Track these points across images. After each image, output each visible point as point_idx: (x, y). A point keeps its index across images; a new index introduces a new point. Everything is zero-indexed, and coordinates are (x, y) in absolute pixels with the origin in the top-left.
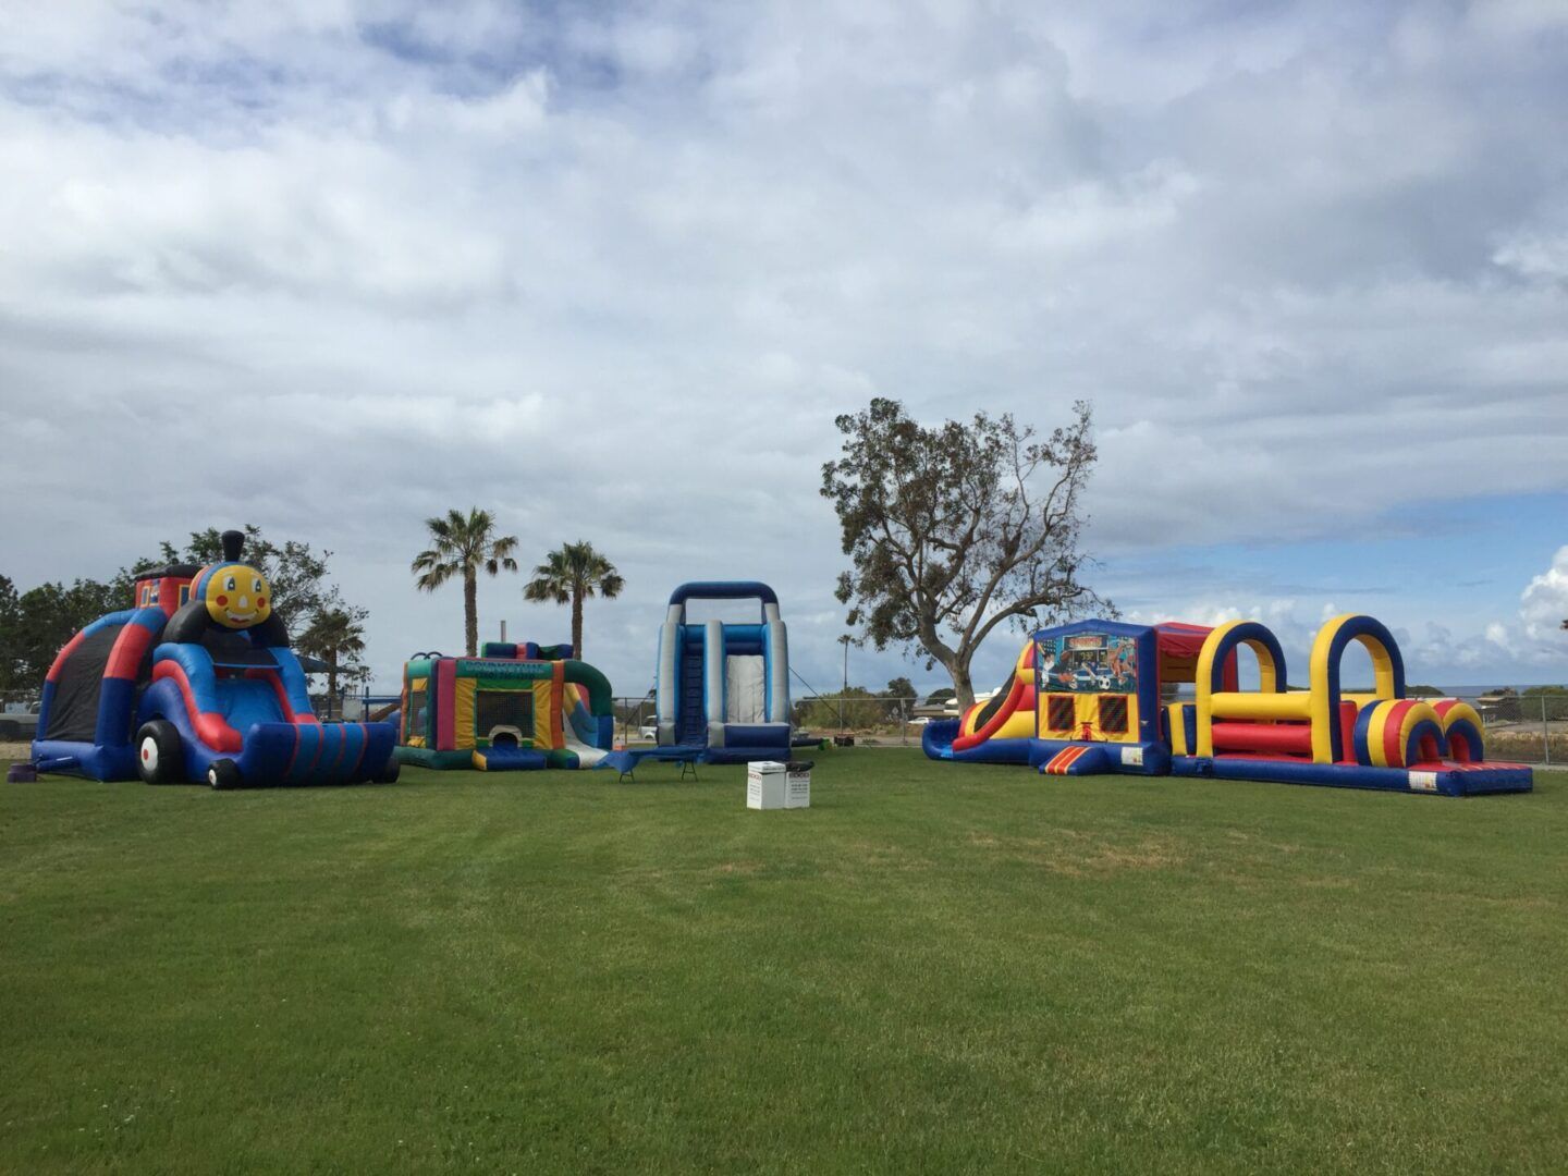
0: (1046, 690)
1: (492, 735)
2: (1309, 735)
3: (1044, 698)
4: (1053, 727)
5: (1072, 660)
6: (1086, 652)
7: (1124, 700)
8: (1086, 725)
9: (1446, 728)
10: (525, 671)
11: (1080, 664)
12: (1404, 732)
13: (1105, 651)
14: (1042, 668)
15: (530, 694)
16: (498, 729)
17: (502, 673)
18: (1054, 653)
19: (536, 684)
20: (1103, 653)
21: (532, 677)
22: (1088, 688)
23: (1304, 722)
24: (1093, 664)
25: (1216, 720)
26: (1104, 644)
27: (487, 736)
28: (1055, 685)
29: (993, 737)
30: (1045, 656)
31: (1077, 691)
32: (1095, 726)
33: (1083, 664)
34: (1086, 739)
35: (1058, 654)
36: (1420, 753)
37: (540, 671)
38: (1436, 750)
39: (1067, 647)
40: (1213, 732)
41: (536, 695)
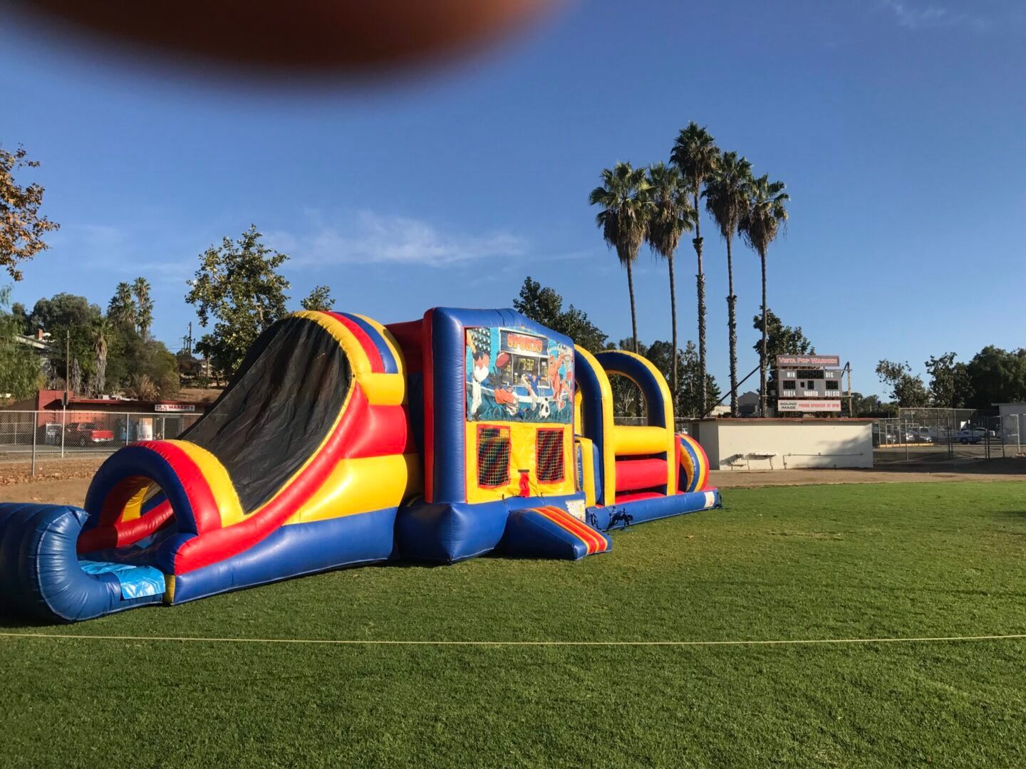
0: (476, 417)
4: (484, 481)
5: (510, 369)
6: (527, 357)
13: (545, 360)
18: (489, 353)
20: (544, 364)
22: (526, 414)
24: (534, 378)
30: (476, 357)
31: (513, 418)
33: (524, 378)
35: (494, 357)
39: (504, 347)
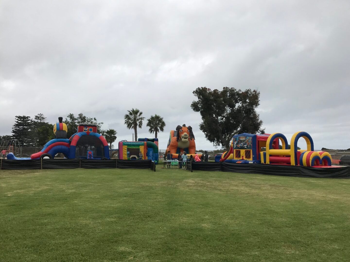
1: (131, 157)
2: (290, 159)
3: (235, 150)
7: (250, 151)
8: (243, 157)
9: (322, 158)
10: (138, 144)
11: (241, 143)
12: (311, 159)
14: (234, 144)
15: (139, 149)
16: (132, 156)
17: (133, 144)
19: (140, 146)
21: (139, 145)
23: (289, 156)
25: (270, 155)
26: (246, 138)
27: (130, 157)
28: (237, 147)
29: (227, 159)
32: (244, 157)
34: (243, 159)
36: (315, 163)
37: (141, 144)
38: (319, 163)
40: (270, 158)
41: (140, 149)
